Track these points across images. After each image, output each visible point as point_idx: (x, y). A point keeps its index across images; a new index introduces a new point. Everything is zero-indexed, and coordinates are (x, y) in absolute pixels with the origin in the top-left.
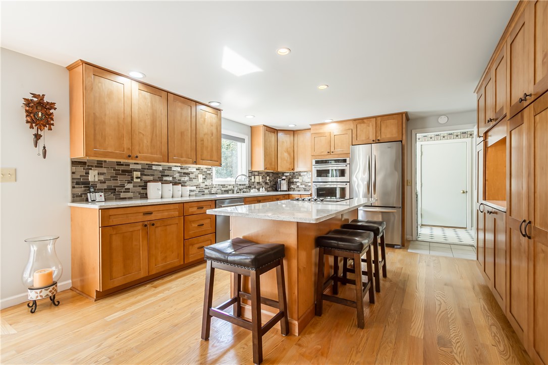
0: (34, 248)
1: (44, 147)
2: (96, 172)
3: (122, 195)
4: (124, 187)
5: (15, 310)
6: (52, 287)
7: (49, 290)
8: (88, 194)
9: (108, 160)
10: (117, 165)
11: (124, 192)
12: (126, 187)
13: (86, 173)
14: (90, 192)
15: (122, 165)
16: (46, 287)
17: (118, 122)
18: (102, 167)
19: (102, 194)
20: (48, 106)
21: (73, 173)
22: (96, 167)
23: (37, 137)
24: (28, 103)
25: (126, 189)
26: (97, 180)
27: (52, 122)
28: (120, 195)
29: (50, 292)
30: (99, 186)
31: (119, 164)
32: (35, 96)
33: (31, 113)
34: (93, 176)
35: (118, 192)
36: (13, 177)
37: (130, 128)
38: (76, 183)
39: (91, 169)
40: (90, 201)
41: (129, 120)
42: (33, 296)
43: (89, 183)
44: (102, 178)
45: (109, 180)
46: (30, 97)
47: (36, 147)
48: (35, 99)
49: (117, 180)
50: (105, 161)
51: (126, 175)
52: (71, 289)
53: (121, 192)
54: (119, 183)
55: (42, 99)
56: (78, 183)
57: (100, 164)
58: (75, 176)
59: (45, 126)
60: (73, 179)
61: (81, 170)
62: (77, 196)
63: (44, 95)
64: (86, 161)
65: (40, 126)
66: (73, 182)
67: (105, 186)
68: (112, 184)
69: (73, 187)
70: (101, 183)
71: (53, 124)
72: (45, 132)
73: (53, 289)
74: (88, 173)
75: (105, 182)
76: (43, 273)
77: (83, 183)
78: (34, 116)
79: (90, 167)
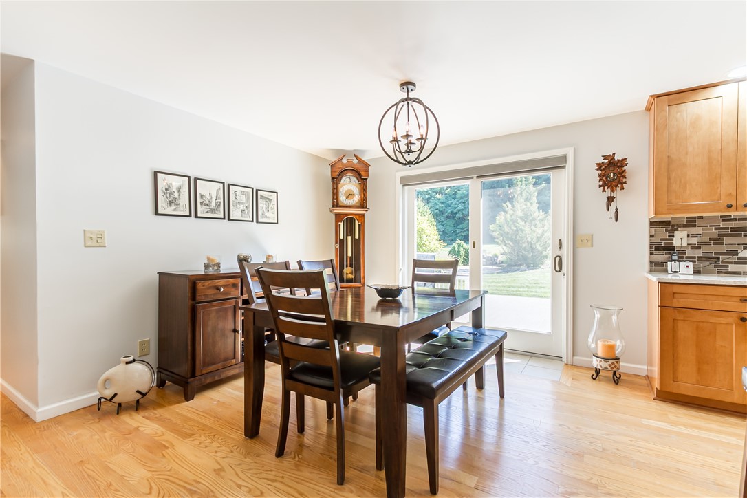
0: (597, 315)
1: (617, 210)
2: (685, 234)
3: (732, 268)
4: (737, 254)
5: (586, 371)
6: (612, 361)
7: (609, 363)
8: (669, 263)
9: (704, 215)
10: (723, 220)
11: (735, 263)
12: (740, 255)
13: (669, 236)
14: (672, 261)
15: (735, 220)
16: (607, 359)
17: (710, 158)
18: (695, 226)
19: (691, 264)
20: (619, 164)
21: (652, 236)
22: (684, 226)
23: (610, 200)
24: (600, 167)
25: (739, 258)
26: (686, 245)
27: (624, 180)
28: (728, 266)
29: (610, 365)
30: (689, 252)
31: (726, 219)
32: (605, 157)
33: (603, 176)
34: (680, 239)
35: (722, 262)
36: (590, 242)
37: (734, 161)
38: (656, 248)
39: (677, 230)
40: (670, 271)
41: (733, 147)
42: (596, 363)
43: (673, 249)
44: (694, 241)
45: (706, 244)
46: (601, 160)
47: (608, 210)
48: (606, 161)
49: (722, 244)
50: (701, 218)
51: (740, 235)
52: (645, 377)
53: (731, 263)
54: (725, 249)
55: (613, 159)
56: (657, 249)
57: (691, 222)
58: (654, 240)
59: (616, 186)
60: (651, 243)
61: (662, 232)
62: (656, 265)
63: (614, 154)
64: (670, 220)
65: (612, 188)
66: (651, 248)
67: (699, 253)
68: (713, 249)
69: (651, 254)
70: (692, 248)
71: (625, 183)
72: (618, 193)
73: (613, 364)
74: (673, 236)
75: (699, 248)
76: (607, 344)
77: (665, 249)
78: (606, 178)
79: (676, 227)
